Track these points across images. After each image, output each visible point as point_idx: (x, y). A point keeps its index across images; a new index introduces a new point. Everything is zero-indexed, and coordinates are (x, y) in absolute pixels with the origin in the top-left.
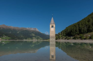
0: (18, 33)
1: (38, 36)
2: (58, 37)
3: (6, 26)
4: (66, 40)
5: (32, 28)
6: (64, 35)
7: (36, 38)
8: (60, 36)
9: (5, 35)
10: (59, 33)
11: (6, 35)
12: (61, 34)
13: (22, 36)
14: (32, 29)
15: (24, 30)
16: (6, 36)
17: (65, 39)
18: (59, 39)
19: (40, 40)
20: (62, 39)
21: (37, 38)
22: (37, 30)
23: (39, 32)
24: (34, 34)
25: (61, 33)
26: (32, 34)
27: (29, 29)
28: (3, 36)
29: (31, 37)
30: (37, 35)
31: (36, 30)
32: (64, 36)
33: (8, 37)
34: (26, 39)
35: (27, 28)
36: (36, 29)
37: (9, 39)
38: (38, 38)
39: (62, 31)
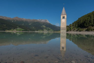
0: (30, 24)
1: (49, 28)
2: (69, 28)
3: (19, 18)
5: (42, 20)
7: (47, 30)
8: (72, 27)
9: (18, 27)
10: (70, 25)
11: (20, 27)
12: (73, 26)
13: (33, 28)
14: (43, 21)
15: (35, 21)
16: (20, 28)
17: (77, 31)
18: (70, 31)
19: (50, 31)
20: (74, 30)
21: (48, 29)
22: (48, 22)
23: (50, 24)
24: (45, 25)
25: (73, 24)
26: (43, 25)
27: (40, 21)
28: (17, 28)
29: (42, 29)
31: (47, 21)
32: (76, 28)
33: (22, 28)
34: (37, 30)
35: (38, 20)
36: (46, 20)
37: (22, 31)
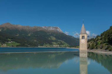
0: (29, 35)
1: (62, 41)
4: (107, 51)
5: (50, 27)
6: (106, 42)
7: (58, 44)
8: (99, 42)
9: (10, 40)
11: (13, 39)
12: (101, 39)
13: (35, 41)
14: (51, 29)
15: (39, 30)
16: (13, 41)
18: (97, 48)
19: (64, 46)
21: (60, 43)
22: (60, 30)
23: (63, 33)
24: (54, 36)
25: (101, 36)
26: (51, 37)
27: (45, 28)
28: (8, 41)
30: (59, 39)
31: (58, 30)
32: (105, 44)
33: (16, 42)
34: (42, 45)
35: (43, 27)
36: (57, 28)
38: (62, 44)
39: (104, 33)
